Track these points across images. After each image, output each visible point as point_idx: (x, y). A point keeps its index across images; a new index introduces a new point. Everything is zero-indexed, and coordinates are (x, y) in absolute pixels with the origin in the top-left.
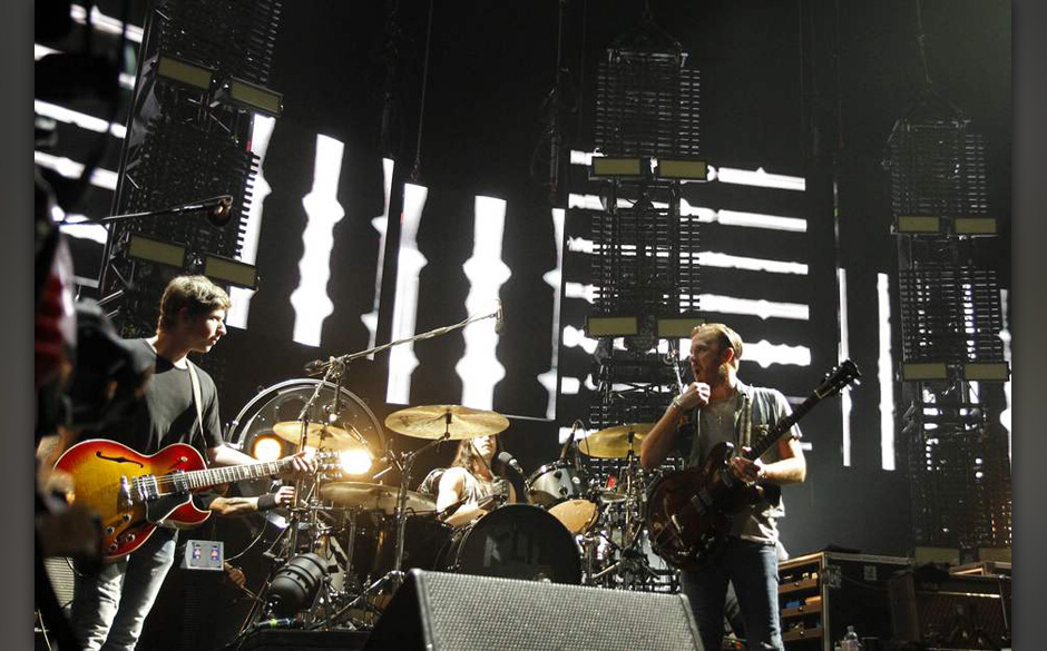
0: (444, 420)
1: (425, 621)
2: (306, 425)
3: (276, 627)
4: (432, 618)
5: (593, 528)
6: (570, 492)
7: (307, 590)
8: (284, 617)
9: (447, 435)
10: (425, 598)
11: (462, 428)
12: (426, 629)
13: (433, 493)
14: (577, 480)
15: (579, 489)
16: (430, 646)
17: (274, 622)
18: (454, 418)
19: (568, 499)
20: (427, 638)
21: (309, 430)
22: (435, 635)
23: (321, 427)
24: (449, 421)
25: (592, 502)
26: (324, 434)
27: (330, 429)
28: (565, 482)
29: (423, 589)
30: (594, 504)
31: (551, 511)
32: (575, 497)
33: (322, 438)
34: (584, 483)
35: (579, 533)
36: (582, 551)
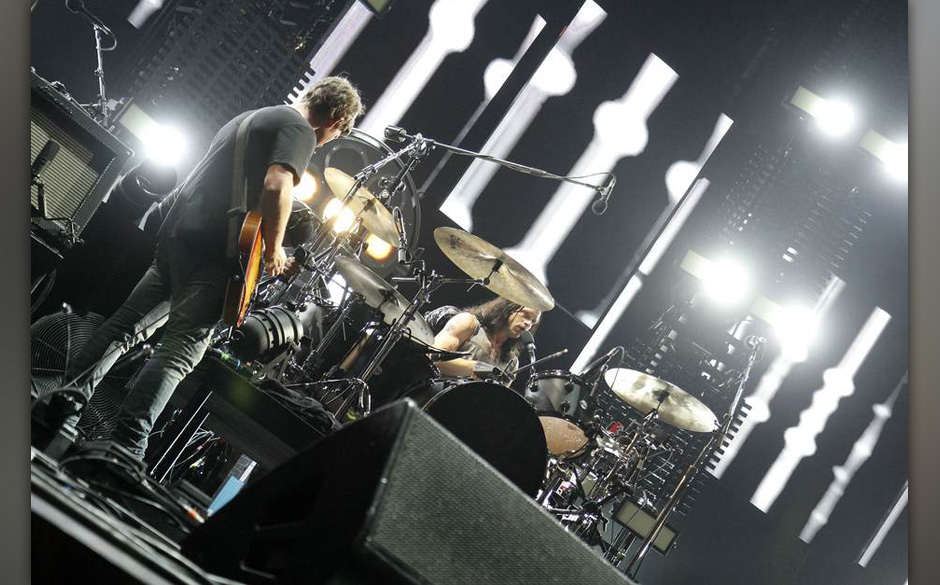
0: (492, 265)
1: (393, 455)
2: (359, 186)
3: (226, 361)
4: (400, 456)
5: (571, 461)
6: (571, 412)
7: (271, 345)
8: (237, 358)
9: (487, 281)
10: (405, 433)
11: (505, 283)
12: (390, 463)
13: (436, 327)
14: (584, 405)
15: (582, 415)
16: (384, 481)
17: (226, 356)
18: (503, 268)
19: (564, 418)
20: (386, 472)
21: (358, 193)
22: (395, 474)
23: (371, 197)
24: (496, 268)
25: (586, 435)
26: (369, 205)
27: (378, 204)
28: (572, 399)
29: (407, 425)
30: (587, 439)
31: (541, 418)
32: (573, 420)
33: (366, 209)
34: (589, 412)
35: (556, 457)
36: (548, 476)
